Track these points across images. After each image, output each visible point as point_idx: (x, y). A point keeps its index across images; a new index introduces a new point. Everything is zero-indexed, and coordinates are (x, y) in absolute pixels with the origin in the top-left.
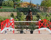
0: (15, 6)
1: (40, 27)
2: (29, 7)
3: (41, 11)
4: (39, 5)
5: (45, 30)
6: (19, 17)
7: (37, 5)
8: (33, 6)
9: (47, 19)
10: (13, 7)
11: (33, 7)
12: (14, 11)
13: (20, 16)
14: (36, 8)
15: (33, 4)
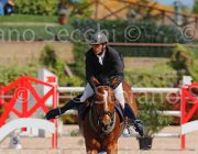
1: (189, 117)
2: (133, 16)
4: (183, 8)
7: (176, 8)
8: (155, 12)
10: (56, 18)
11: (156, 17)
14: (167, 22)
15: (155, 3)
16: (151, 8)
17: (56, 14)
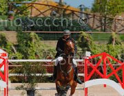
0: (11, 12)
1: (90, 77)
2: (54, 15)
3: (91, 29)
4: (86, 9)
5: (105, 86)
6: (22, 47)
7: (81, 9)
8: (68, 12)
9: (113, 51)
12: (7, 29)
13: (27, 43)
14: (76, 18)
15: (68, 6)
16: (66, 10)
17: (6, 14)
